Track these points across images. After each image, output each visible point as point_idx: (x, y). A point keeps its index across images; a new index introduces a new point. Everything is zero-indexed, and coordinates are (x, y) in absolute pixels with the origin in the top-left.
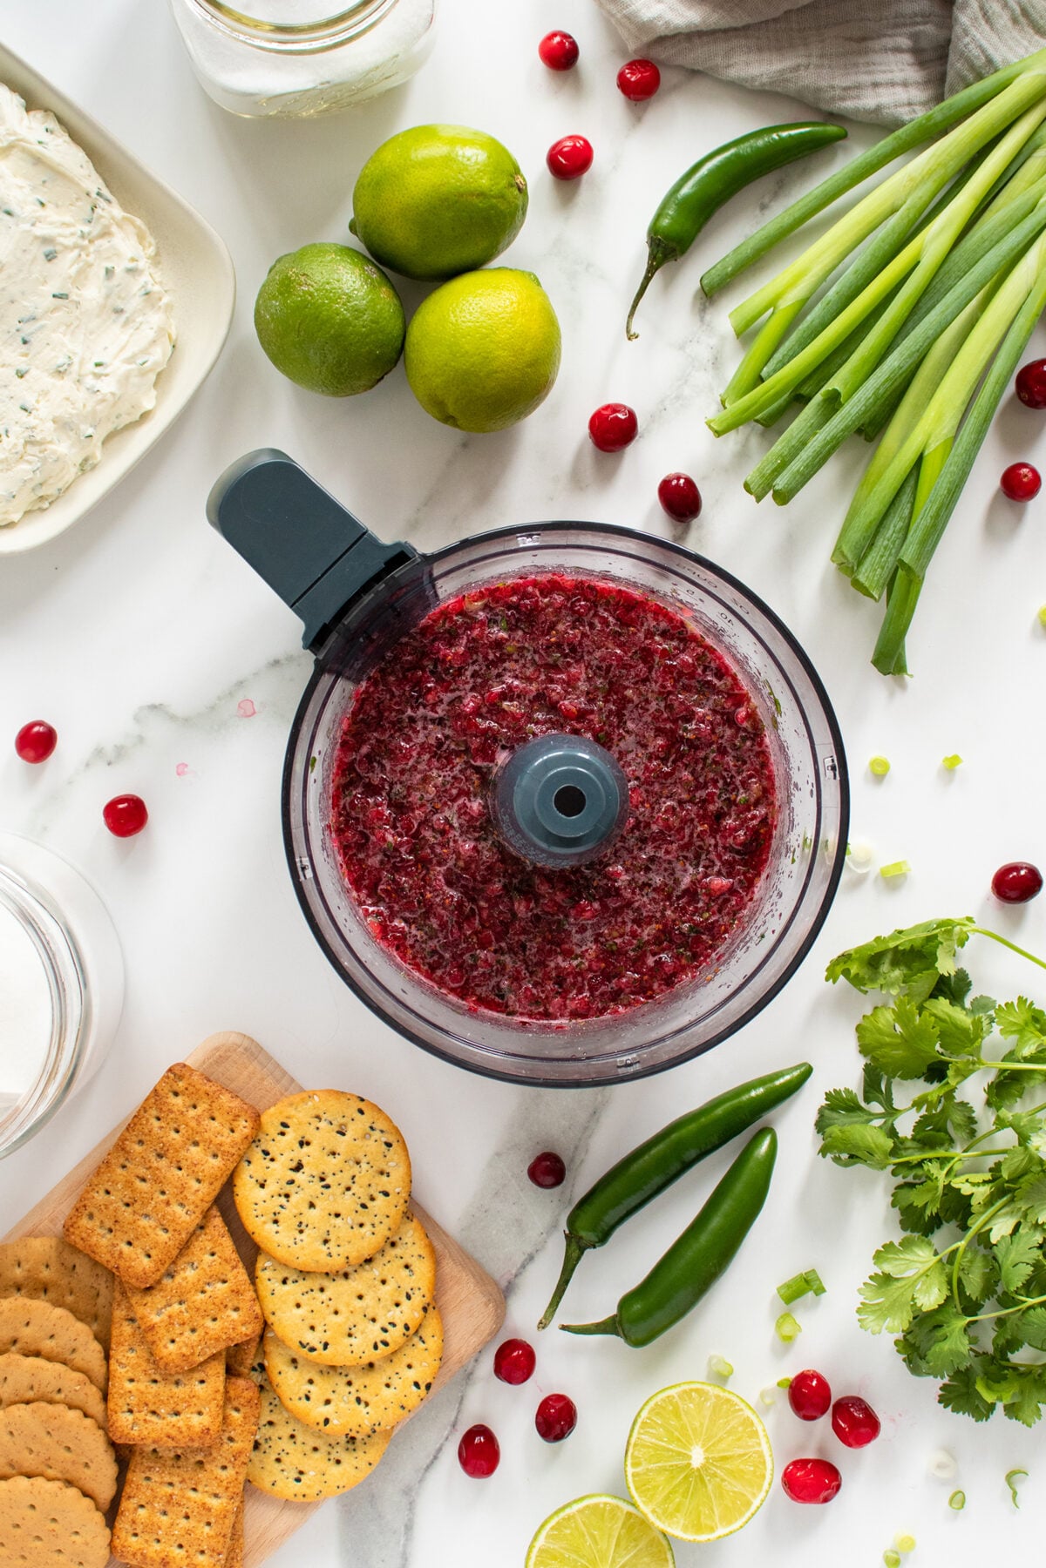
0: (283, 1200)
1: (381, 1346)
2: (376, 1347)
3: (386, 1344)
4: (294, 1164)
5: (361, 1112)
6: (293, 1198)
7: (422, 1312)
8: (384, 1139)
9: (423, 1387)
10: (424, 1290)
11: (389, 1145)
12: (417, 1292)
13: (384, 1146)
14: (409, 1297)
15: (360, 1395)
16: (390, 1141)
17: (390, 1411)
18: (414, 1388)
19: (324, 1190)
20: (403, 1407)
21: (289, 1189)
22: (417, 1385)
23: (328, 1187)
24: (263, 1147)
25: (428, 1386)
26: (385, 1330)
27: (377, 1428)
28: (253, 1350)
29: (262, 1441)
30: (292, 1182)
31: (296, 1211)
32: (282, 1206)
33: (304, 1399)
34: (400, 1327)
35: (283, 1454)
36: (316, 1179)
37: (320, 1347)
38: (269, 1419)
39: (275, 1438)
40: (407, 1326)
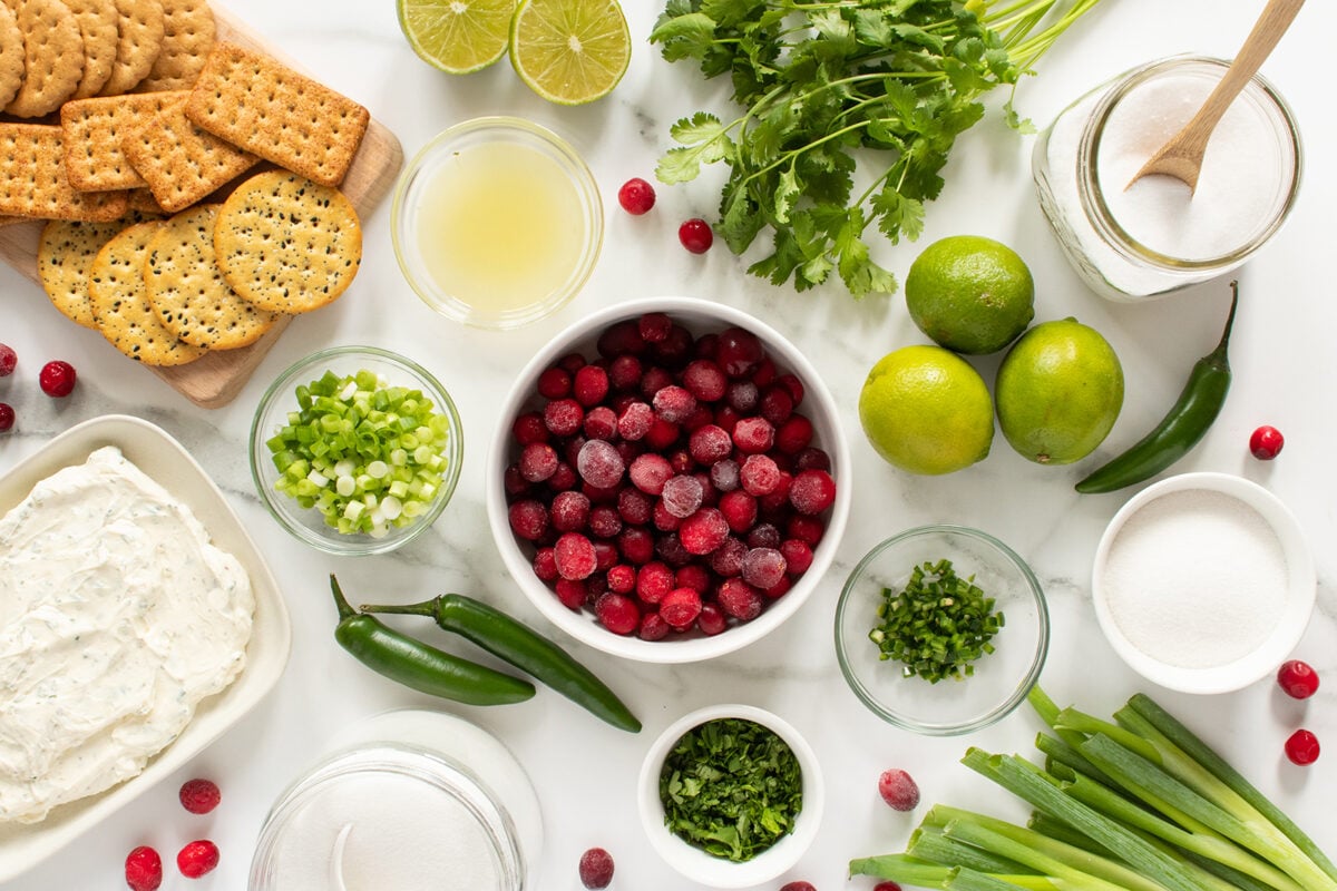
0: (266, 213)
1: (167, 316)
2: (165, 312)
3: (170, 319)
4: (296, 216)
5: (348, 263)
6: (269, 220)
7: (200, 344)
8: (329, 285)
9: (136, 354)
10: (218, 342)
11: (326, 290)
12: (215, 336)
13: (324, 287)
14: (210, 331)
15: (123, 304)
16: (329, 290)
17: (114, 330)
18: (134, 347)
19: (280, 244)
20: (118, 340)
21: (276, 215)
22: (137, 349)
23: (284, 247)
24: (306, 190)
25: (137, 358)
26: (180, 317)
27: (98, 321)
28: (150, 210)
29: (80, 229)
30: (282, 217)
31: (259, 225)
32: (261, 213)
33: (113, 260)
34: (183, 329)
35: (72, 247)
36: (287, 237)
37: (155, 268)
38: (99, 231)
39: (85, 238)
40: (186, 334)
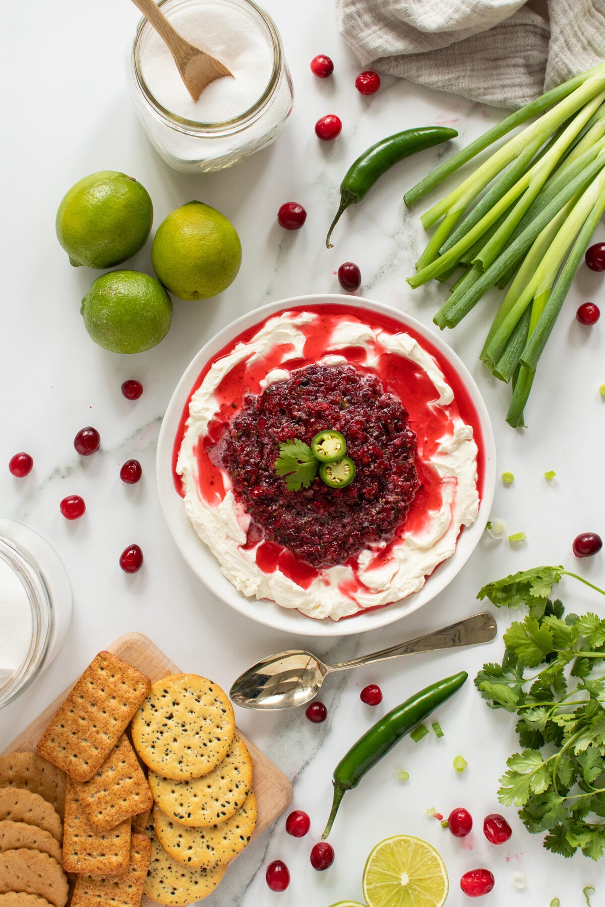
0: (159, 735)
1: (221, 815)
2: (218, 816)
3: (224, 814)
4: (168, 715)
5: (211, 690)
6: (165, 734)
7: (245, 795)
8: (221, 707)
9: (245, 839)
10: (246, 782)
11: (224, 711)
12: (242, 783)
13: (222, 712)
14: (237, 787)
15: (208, 843)
16: (225, 708)
17: (226, 853)
18: (240, 840)
19: (183, 732)
20: (234, 851)
21: (163, 729)
22: (242, 837)
23: (186, 730)
24: (152, 702)
25: (248, 839)
26: (224, 806)
27: (219, 863)
28: (147, 818)
29: (152, 871)
30: (165, 725)
31: (166, 742)
32: (158, 738)
33: (176, 846)
34: (232, 804)
35: (164, 878)
36: (180, 725)
37: (186, 816)
38: (156, 858)
39: (159, 869)
40: (236, 804)
